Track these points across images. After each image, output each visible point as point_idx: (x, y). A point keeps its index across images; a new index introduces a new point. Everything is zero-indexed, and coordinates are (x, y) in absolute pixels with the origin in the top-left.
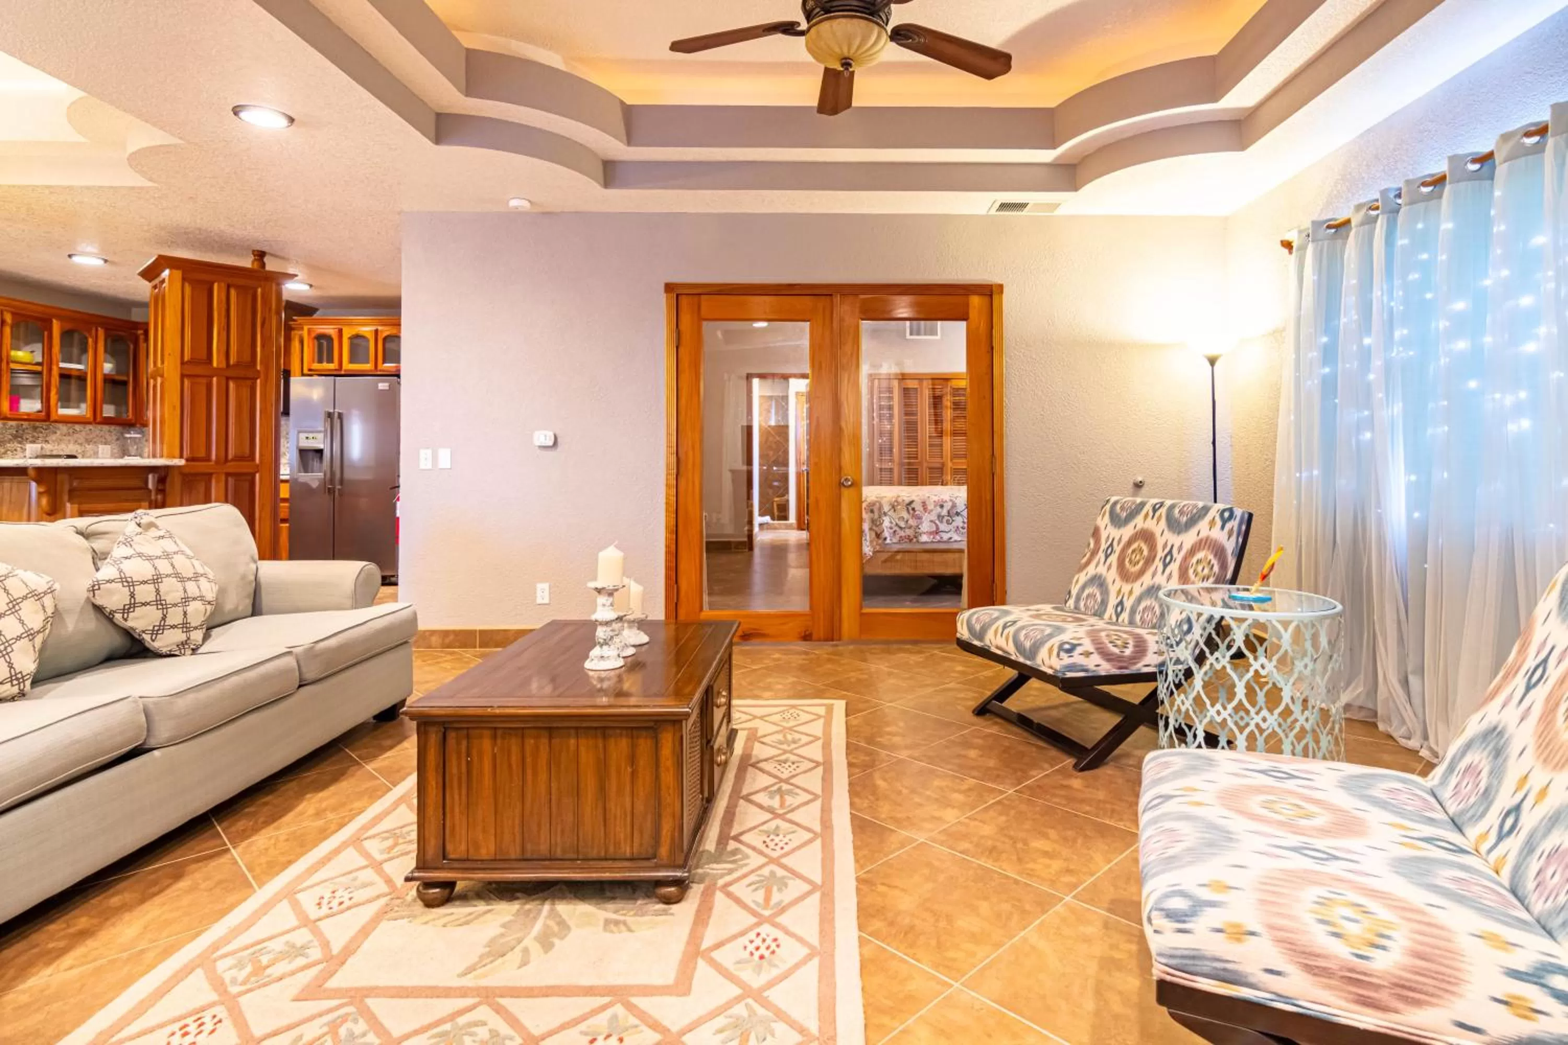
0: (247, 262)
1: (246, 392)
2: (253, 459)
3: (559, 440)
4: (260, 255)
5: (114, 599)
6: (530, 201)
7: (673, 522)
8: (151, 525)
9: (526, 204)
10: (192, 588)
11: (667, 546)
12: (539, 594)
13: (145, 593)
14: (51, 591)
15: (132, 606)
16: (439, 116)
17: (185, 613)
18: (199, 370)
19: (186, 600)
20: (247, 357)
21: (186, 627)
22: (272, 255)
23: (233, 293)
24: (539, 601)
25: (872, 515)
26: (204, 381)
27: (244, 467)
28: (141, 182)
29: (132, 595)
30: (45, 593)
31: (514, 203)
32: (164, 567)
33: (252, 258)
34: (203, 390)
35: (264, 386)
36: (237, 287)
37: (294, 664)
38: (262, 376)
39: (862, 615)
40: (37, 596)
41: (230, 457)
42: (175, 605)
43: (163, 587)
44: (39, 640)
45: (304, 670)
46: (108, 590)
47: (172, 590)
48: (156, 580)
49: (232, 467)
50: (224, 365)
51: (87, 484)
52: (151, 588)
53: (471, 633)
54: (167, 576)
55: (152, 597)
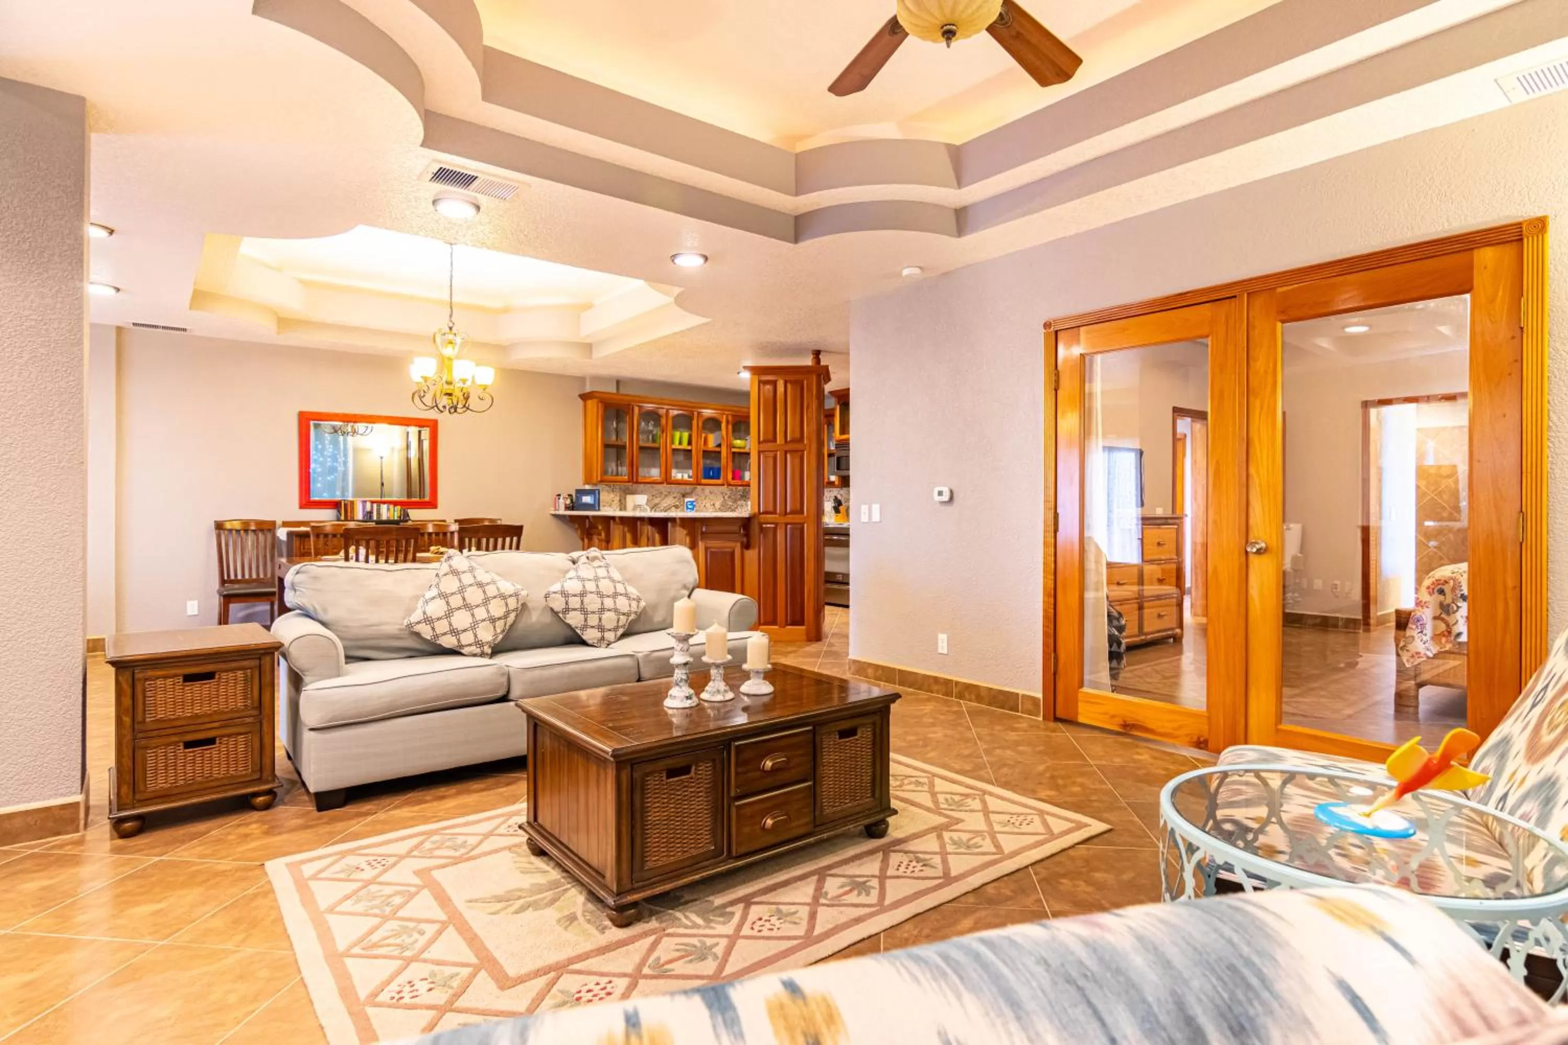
0: (808, 361)
1: (797, 461)
2: (802, 513)
3: (955, 495)
4: (817, 354)
5: (558, 605)
6: (920, 268)
7: (1051, 584)
8: (595, 558)
9: (917, 271)
10: (609, 603)
11: (1045, 611)
12: (940, 644)
13: (575, 602)
14: (516, 595)
15: (567, 610)
16: (797, 218)
17: (600, 619)
18: (770, 446)
19: (602, 610)
20: (798, 435)
21: (601, 628)
22: (825, 351)
23: (789, 386)
24: (940, 651)
25: (1441, 598)
26: (772, 454)
27: (797, 518)
28: (699, 320)
29: (567, 603)
30: (511, 596)
31: (906, 272)
32: (590, 586)
33: (811, 357)
34: (771, 461)
35: (809, 453)
36: (791, 382)
37: (634, 664)
38: (807, 448)
39: (1278, 730)
40: (503, 597)
41: (788, 510)
42: (593, 613)
43: (586, 600)
44: (500, 625)
45: (642, 670)
46: (554, 598)
47: (593, 603)
48: (583, 595)
49: (789, 519)
50: (783, 442)
51: (712, 529)
52: (578, 599)
53: (893, 670)
54: (591, 593)
55: (578, 606)
